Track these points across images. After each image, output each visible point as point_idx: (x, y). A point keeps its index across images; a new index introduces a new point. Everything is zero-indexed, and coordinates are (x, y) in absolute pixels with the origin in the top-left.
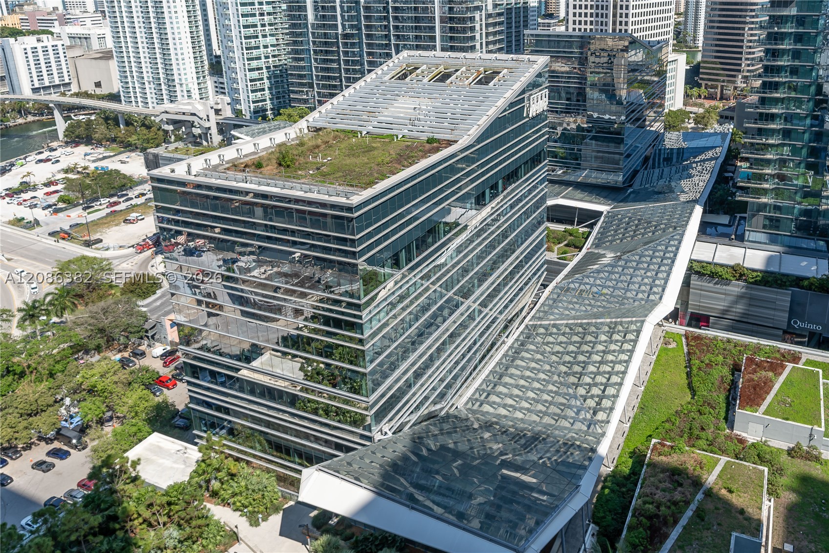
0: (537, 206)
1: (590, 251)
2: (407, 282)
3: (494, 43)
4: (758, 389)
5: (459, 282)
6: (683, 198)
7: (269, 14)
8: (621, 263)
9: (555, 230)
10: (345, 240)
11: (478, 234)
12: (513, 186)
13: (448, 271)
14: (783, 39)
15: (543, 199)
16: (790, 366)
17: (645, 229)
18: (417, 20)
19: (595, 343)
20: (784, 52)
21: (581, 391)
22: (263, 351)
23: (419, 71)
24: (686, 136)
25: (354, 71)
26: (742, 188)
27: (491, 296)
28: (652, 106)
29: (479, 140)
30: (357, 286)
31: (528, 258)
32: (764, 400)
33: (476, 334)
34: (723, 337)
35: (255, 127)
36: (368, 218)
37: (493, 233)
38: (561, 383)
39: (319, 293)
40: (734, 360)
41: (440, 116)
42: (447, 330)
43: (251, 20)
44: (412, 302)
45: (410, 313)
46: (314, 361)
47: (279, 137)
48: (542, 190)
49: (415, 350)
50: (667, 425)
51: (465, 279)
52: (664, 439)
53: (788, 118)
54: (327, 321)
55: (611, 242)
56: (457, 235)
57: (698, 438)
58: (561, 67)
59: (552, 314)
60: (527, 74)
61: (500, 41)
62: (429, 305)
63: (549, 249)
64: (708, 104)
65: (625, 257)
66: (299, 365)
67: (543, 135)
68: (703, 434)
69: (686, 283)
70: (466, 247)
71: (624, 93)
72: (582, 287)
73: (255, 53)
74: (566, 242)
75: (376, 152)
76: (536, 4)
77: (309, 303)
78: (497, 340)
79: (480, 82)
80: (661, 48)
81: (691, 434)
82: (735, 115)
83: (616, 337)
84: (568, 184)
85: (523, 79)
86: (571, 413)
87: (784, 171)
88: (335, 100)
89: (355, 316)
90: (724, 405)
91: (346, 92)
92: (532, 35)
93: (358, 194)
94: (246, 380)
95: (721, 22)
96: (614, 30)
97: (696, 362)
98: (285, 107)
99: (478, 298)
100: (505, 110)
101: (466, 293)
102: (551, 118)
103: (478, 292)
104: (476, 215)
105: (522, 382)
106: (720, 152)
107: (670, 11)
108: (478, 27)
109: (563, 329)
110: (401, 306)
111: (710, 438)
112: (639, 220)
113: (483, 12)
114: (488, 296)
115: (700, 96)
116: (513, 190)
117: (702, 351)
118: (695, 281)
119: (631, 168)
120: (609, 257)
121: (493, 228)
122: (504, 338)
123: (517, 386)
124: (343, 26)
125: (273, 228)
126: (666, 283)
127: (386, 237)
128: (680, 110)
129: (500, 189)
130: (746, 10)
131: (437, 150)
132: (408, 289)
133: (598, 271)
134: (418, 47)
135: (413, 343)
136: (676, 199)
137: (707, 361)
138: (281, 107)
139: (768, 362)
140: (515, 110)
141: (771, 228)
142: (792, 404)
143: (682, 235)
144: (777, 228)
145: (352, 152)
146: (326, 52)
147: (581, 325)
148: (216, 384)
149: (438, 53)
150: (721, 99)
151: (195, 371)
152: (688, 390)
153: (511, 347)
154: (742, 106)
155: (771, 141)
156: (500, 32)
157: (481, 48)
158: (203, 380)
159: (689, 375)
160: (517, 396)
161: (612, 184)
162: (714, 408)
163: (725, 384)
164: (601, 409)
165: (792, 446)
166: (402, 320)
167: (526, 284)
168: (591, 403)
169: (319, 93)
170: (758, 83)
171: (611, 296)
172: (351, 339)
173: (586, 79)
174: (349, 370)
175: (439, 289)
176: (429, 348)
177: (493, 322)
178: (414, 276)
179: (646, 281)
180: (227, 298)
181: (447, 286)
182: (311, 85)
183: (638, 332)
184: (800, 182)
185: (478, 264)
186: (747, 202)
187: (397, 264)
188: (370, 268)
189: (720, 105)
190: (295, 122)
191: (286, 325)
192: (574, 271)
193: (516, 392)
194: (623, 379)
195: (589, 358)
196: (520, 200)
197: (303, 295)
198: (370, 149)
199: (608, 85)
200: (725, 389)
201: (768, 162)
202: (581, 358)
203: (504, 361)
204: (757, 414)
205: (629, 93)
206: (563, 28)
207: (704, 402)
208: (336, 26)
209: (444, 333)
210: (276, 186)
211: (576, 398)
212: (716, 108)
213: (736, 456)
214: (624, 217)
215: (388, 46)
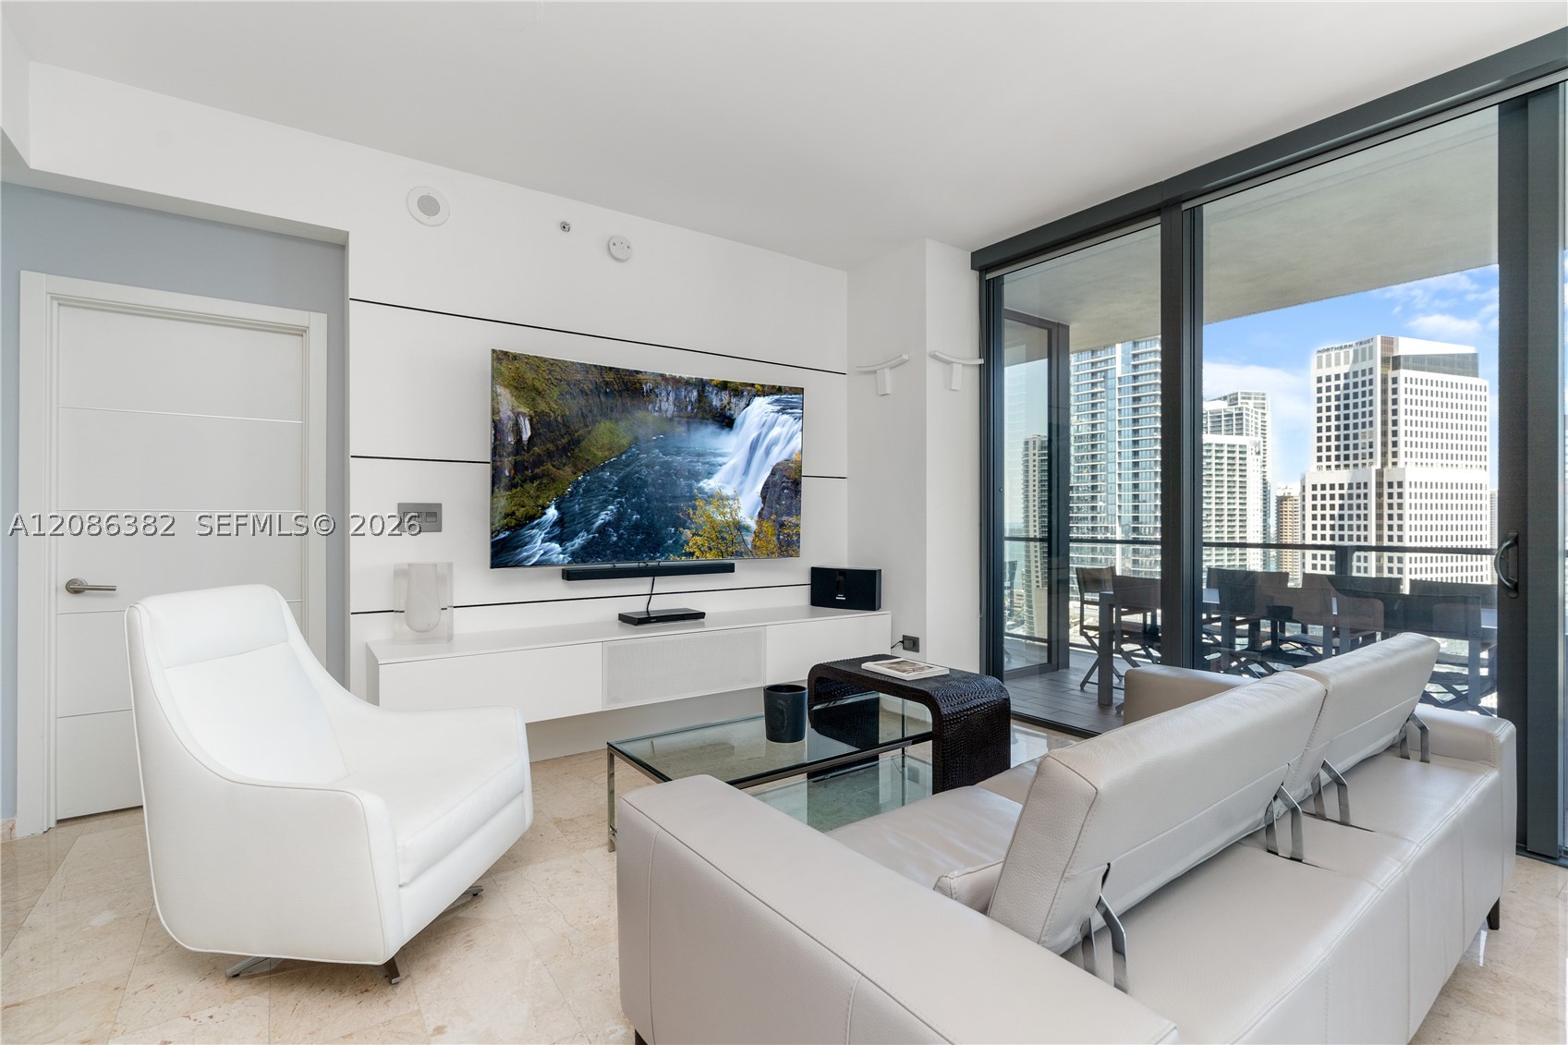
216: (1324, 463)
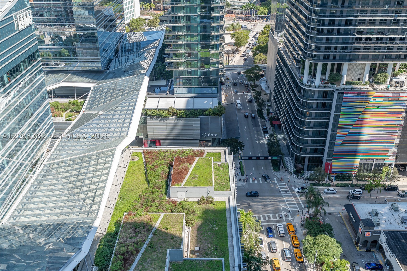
1: (85, 112)
4: (181, 174)
8: (103, 117)
9: (62, 103)
16: (197, 158)
17: (117, 94)
26: (169, 63)
32: (184, 179)
34: (164, 150)
40: (170, 161)
55: (97, 105)
57: (152, 206)
64: (156, 13)
68: (154, 204)
69: (145, 123)
74: (70, 110)
78: (26, 177)
81: (147, 205)
83: (100, 161)
84: (67, 72)
90: (165, 186)
97: (149, 166)
109: (69, 162)
111: (158, 205)
112: (113, 90)
115: (151, 8)
117: (153, 159)
118: (149, 121)
119: (106, 58)
133: (89, 125)
137: (156, 164)
139: (186, 158)
140: (6, 26)
141: (187, 84)
142: (199, 177)
144: (190, 84)
147: (79, 158)
152: (146, 182)
159: (146, 174)
160: (42, 208)
161: (96, 69)
162: (159, 189)
163: (165, 175)
165: (199, 199)
179: (118, 125)
186: (172, 71)
189: (163, 13)
192: (75, 126)
200: (165, 177)
204: (181, 187)
207: (154, 186)
212: (160, 15)
213: (171, 211)
214: (104, 89)
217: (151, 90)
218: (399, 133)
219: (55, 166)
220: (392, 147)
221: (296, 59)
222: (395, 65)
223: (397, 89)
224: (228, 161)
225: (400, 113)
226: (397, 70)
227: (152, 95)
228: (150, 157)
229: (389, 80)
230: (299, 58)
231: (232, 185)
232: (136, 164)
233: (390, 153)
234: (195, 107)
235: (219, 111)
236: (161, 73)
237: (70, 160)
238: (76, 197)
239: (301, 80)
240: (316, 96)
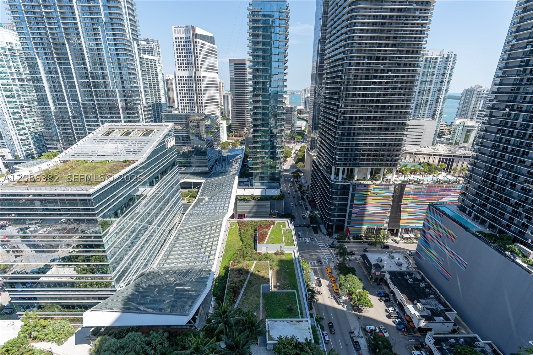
0: (176, 183)
1: (199, 197)
2: (123, 222)
3: (149, 118)
4: (263, 236)
5: (146, 218)
6: (231, 174)
7: (27, 107)
8: (212, 200)
9: (184, 192)
10: (89, 209)
11: (153, 198)
12: (165, 176)
13: (141, 215)
14: (258, 115)
15: (178, 180)
16: (272, 226)
17: (219, 186)
18: (110, 109)
19: (206, 232)
20: (259, 119)
21: (203, 250)
22: (51, 267)
23: (115, 132)
24: (230, 151)
25: (81, 133)
26: (251, 168)
27: (161, 222)
28: (216, 141)
29: (148, 159)
30: (99, 228)
31: (175, 204)
32: (265, 239)
33: (157, 238)
34: (250, 221)
35: (28, 163)
36: (99, 198)
37: (159, 196)
38: (195, 249)
39: (79, 235)
40: (255, 227)
41: (128, 150)
42: (144, 239)
43: (16, 110)
44: (126, 231)
45: (126, 235)
46: (81, 265)
47: (44, 166)
48: (177, 177)
49: (131, 250)
50: (235, 255)
51: (149, 217)
52: (235, 260)
53: (263, 142)
54: (85, 246)
55: (207, 193)
56: (143, 199)
57: (246, 257)
58: (178, 127)
59: (188, 224)
60: (165, 131)
61: (151, 118)
62: (134, 230)
63: (183, 200)
64: (236, 138)
65: (213, 198)
66: (73, 268)
67: (175, 155)
68: (247, 255)
69: (236, 204)
70: (148, 204)
71: (205, 136)
72: (198, 212)
73: (21, 127)
74: (189, 196)
75: (99, 169)
76: (165, 102)
77: (75, 239)
78: (166, 238)
79: (144, 135)
80: (217, 119)
81: (244, 256)
82: (245, 142)
83: (213, 228)
84: (187, 173)
85: (163, 133)
86: (200, 259)
87: (264, 160)
88: (73, 147)
89: (99, 241)
90: (253, 243)
91: (78, 143)
92: (165, 115)
93: (92, 188)
94: (44, 282)
95: (237, 109)
96: (198, 112)
97: (242, 231)
98: (45, 152)
99: (156, 224)
100: (157, 146)
101: (150, 223)
102: (177, 148)
103: (156, 221)
104: (151, 190)
105: (179, 252)
106: (242, 156)
107: (218, 105)
108: (140, 112)
109: (193, 229)
110: (121, 233)
111: (250, 256)
112: (216, 184)
113: (142, 106)
114: (160, 222)
115: (232, 136)
116: (165, 178)
117: (244, 227)
118: (238, 202)
119: (211, 165)
120: (207, 199)
121: (158, 195)
122: (169, 237)
123: (177, 254)
124: (72, 113)
125: (47, 210)
126: (229, 205)
127: (110, 205)
128: (226, 142)
129: (160, 178)
130: (245, 104)
131: (129, 165)
132: (124, 225)
133: (203, 205)
134: (112, 121)
135: (129, 247)
136: (229, 174)
137: (246, 230)
138: (42, 152)
139: (265, 226)
140: (162, 146)
141: (261, 180)
142: (274, 238)
143: (232, 187)
144: (263, 180)
145: (86, 170)
146: (64, 125)
147: (199, 226)
148: (27, 288)
149: (123, 123)
150: (240, 137)
151: (12, 285)
152: (241, 241)
153: (173, 240)
154: (247, 139)
155: (258, 151)
156: (151, 114)
157: (143, 121)
158: (18, 288)
159: (240, 236)
160: (178, 258)
161: (205, 171)
162: (250, 245)
163: (253, 236)
164: (211, 255)
165: (276, 251)
166: (123, 239)
167: (175, 214)
168: (207, 254)
169: (63, 144)
170: (252, 130)
171: (210, 213)
172: (99, 252)
173: (189, 132)
174: (100, 265)
175: (138, 223)
176: (137, 247)
177: (164, 232)
178: (126, 219)
179: (221, 205)
180: (26, 246)
181: (142, 221)
182: (58, 141)
183: (221, 224)
184: (269, 164)
185: (154, 210)
186: (253, 173)
187: (116, 215)
188: (103, 220)
189: (240, 139)
190: (52, 159)
191: (63, 252)
192: (194, 206)
193: (177, 256)
194: (217, 242)
195: (204, 237)
196: (168, 182)
197: (70, 237)
198: (96, 168)
199: (198, 134)
200: (253, 238)
201: (258, 158)
202: (201, 238)
203: (171, 246)
204: (264, 244)
205: (207, 136)
206: (177, 112)
207: (247, 244)
208: (68, 113)
209: (143, 240)
210: (46, 190)
211: (201, 253)
212: (238, 140)
213: (259, 260)
214: (211, 183)
215: (97, 121)
216: (180, 69)
217: (240, 183)
218: (389, 210)
219: (184, 231)
220: (385, 218)
221: (326, 166)
222: (385, 169)
223: (387, 183)
224: (290, 228)
225: (389, 198)
226: (385, 172)
227: (240, 187)
228: (242, 225)
229: (382, 178)
230: (328, 165)
231: (295, 243)
232: (233, 230)
233: (385, 222)
234: (267, 194)
235: (282, 197)
236: (244, 174)
237: (194, 227)
238: (199, 251)
239: (330, 179)
240: (339, 188)
